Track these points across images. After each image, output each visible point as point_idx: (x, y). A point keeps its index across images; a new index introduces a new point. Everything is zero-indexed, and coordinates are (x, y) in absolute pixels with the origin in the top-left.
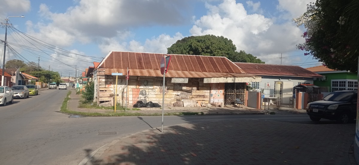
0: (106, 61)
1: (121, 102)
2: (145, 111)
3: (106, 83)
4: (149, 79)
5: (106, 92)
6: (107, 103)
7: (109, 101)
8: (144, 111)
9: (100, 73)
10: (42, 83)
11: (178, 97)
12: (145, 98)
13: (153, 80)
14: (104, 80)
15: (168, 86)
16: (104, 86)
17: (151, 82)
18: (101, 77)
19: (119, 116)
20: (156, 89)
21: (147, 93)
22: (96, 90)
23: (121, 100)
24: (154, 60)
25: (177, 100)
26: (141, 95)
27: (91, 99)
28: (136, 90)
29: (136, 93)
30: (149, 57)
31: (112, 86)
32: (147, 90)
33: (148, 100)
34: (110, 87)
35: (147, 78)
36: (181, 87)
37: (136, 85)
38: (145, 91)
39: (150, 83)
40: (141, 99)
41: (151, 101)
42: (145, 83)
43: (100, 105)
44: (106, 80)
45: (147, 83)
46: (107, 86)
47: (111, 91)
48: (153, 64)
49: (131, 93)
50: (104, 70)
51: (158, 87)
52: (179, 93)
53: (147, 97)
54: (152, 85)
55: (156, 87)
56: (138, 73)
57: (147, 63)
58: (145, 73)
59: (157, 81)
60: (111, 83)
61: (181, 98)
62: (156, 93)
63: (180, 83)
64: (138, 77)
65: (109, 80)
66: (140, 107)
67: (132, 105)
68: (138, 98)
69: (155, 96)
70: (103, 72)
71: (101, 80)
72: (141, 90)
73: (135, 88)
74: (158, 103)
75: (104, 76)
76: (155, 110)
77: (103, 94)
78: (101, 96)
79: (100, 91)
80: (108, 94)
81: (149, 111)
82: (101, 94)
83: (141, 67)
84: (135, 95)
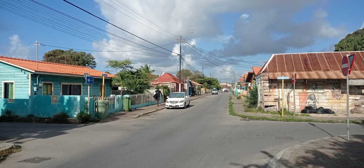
0: (269, 65)
1: (287, 107)
2: (316, 117)
3: (270, 87)
4: (317, 81)
5: (271, 96)
6: (272, 108)
7: (274, 106)
8: (314, 117)
9: (264, 77)
10: (206, 89)
11: (357, 103)
12: (314, 103)
13: (322, 83)
14: (268, 85)
15: (342, 89)
16: (268, 91)
17: (320, 85)
18: (265, 81)
19: (288, 121)
20: (328, 93)
21: (317, 98)
22: (260, 95)
23: (287, 105)
24: (323, 60)
25: (355, 106)
26: (310, 100)
27: (255, 104)
28: (303, 94)
29: (303, 97)
30: (316, 58)
31: (277, 90)
32: (316, 94)
33: (318, 106)
34: (274, 91)
35: (315, 80)
36: (360, 90)
37: (303, 89)
38: (314, 95)
39: (320, 87)
40: (310, 104)
41: (322, 107)
42: (314, 87)
43: (266, 109)
44: (270, 84)
45: (316, 86)
46: (271, 90)
47: (275, 95)
48: (322, 65)
49: (298, 97)
50: (268, 75)
51: (329, 91)
52: (358, 97)
53: (316, 102)
54: (323, 89)
55: (326, 90)
56: (305, 75)
57: (314, 64)
58: (314, 75)
59: (329, 84)
60: (275, 87)
61: (361, 104)
62: (328, 98)
63: (358, 86)
64: (305, 80)
65: (273, 84)
66: (309, 113)
67: (299, 110)
68: (306, 103)
69: (326, 101)
70: (267, 77)
71: (265, 84)
72: (309, 94)
73: (302, 92)
74: (330, 108)
75: (268, 80)
76: (328, 116)
77: (268, 98)
78: (265, 101)
79: (265, 95)
80: (272, 98)
81: (321, 117)
82: (266, 99)
83: (308, 69)
84: (302, 100)
